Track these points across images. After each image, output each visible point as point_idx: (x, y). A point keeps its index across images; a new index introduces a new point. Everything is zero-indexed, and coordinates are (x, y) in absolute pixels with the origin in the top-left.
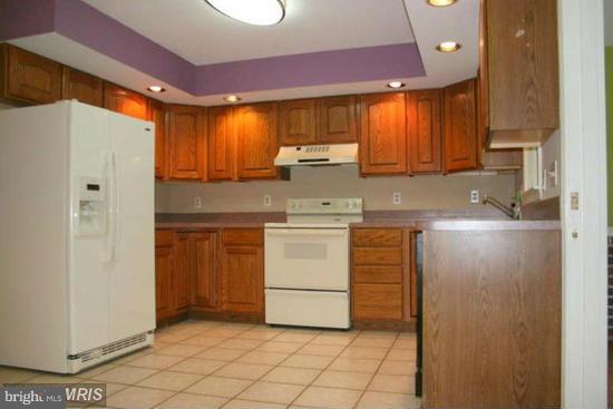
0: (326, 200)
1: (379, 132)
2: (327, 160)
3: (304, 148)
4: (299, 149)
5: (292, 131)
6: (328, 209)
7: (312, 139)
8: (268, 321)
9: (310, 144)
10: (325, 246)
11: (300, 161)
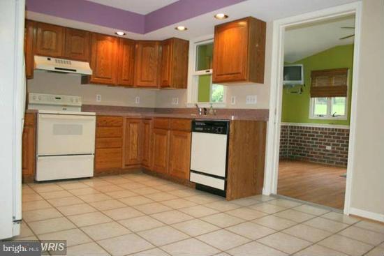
0: (58, 96)
1: (102, 58)
2: (75, 71)
3: (53, 60)
4: (49, 59)
5: (46, 46)
6: (59, 102)
7: (59, 54)
8: (39, 179)
9: (58, 57)
10: (81, 126)
11: (56, 68)
